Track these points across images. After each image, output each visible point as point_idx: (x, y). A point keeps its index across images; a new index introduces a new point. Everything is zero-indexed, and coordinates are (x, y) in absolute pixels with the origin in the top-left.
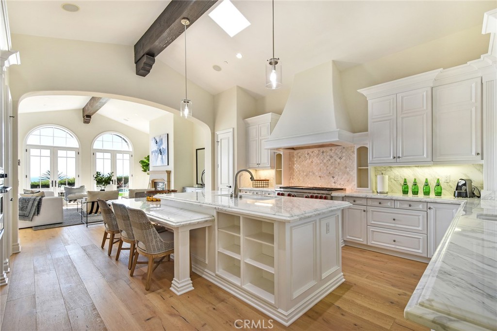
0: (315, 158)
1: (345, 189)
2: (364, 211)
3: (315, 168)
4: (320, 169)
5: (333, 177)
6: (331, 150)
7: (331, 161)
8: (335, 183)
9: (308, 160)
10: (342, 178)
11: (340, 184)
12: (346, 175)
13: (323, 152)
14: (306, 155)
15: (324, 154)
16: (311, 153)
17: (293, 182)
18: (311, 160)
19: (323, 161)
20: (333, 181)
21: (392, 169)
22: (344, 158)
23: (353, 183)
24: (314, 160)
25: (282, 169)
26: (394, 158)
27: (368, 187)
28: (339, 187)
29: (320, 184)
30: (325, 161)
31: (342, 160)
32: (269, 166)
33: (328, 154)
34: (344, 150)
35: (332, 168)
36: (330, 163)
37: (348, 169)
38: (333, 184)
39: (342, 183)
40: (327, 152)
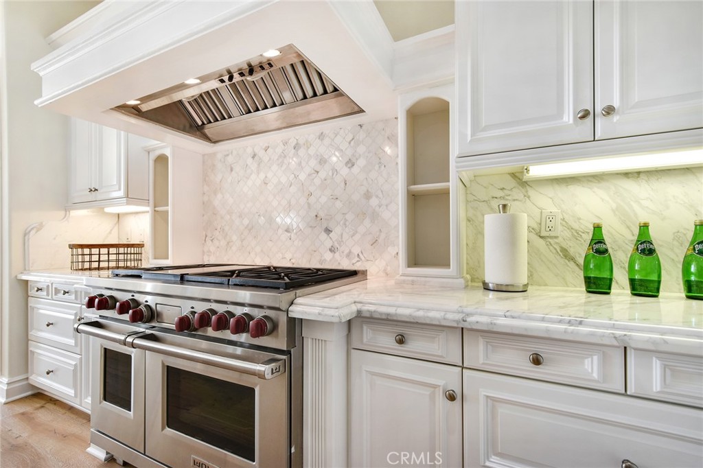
0: (275, 167)
1: (364, 273)
2: (452, 398)
3: (275, 203)
4: (289, 202)
5: (328, 231)
6: (321, 136)
7: (322, 174)
8: (332, 250)
9: (253, 177)
10: (356, 232)
11: (349, 255)
12: (367, 222)
13: (296, 147)
14: (250, 161)
15: (302, 152)
16: (261, 153)
17: (212, 249)
18: (262, 176)
19: (296, 177)
20: (328, 244)
21: (531, 192)
22: (361, 162)
23: (392, 250)
24: (270, 175)
25: (169, 208)
26: (585, 115)
27: (447, 265)
28: (346, 265)
29: (288, 256)
30: (302, 177)
31: (355, 170)
32: (121, 193)
33: (312, 151)
34: (362, 135)
35: (323, 200)
36: (317, 181)
37: (374, 202)
38: (328, 256)
39: (356, 250)
40: (308, 145)
